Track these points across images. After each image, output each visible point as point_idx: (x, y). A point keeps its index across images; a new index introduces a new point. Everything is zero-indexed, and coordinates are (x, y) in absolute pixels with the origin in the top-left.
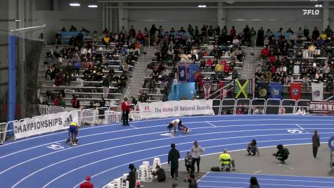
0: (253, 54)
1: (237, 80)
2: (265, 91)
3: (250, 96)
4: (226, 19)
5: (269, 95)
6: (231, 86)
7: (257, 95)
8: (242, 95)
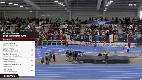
0: (47, 26)
1: (43, 35)
2: (52, 38)
3: (47, 40)
4: (38, 15)
5: (53, 39)
6: (41, 37)
7: (49, 39)
8: (44, 40)
